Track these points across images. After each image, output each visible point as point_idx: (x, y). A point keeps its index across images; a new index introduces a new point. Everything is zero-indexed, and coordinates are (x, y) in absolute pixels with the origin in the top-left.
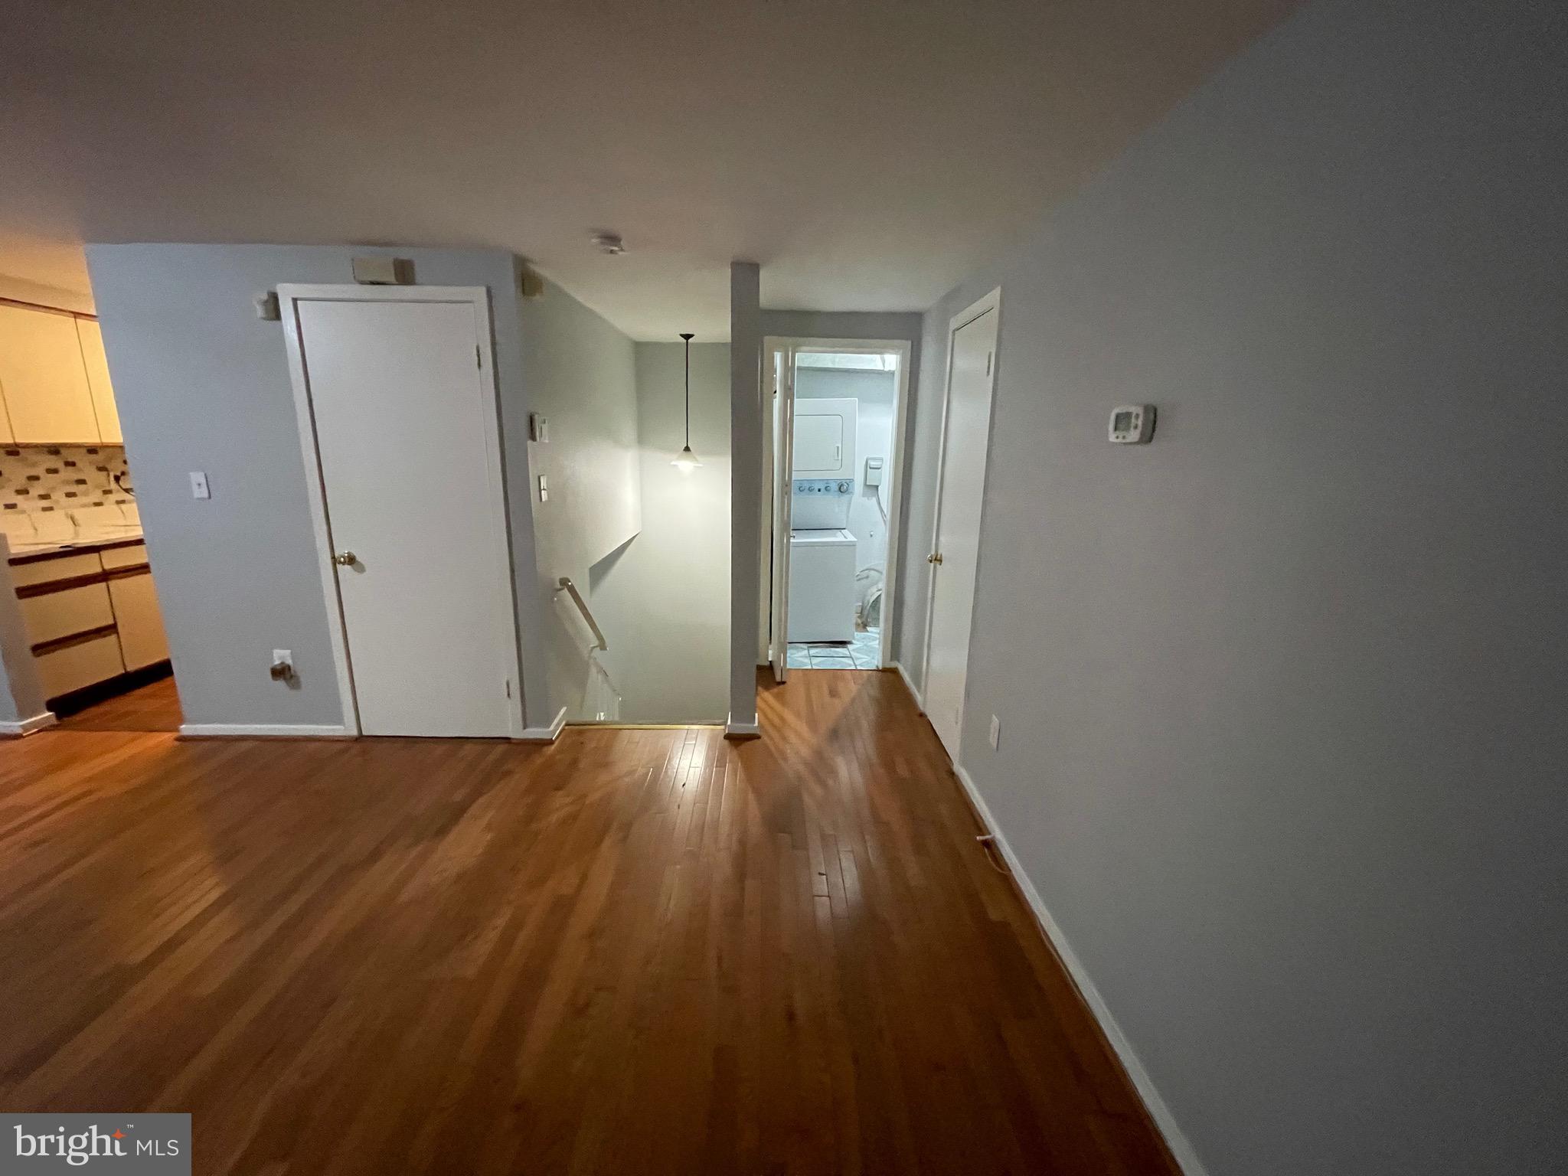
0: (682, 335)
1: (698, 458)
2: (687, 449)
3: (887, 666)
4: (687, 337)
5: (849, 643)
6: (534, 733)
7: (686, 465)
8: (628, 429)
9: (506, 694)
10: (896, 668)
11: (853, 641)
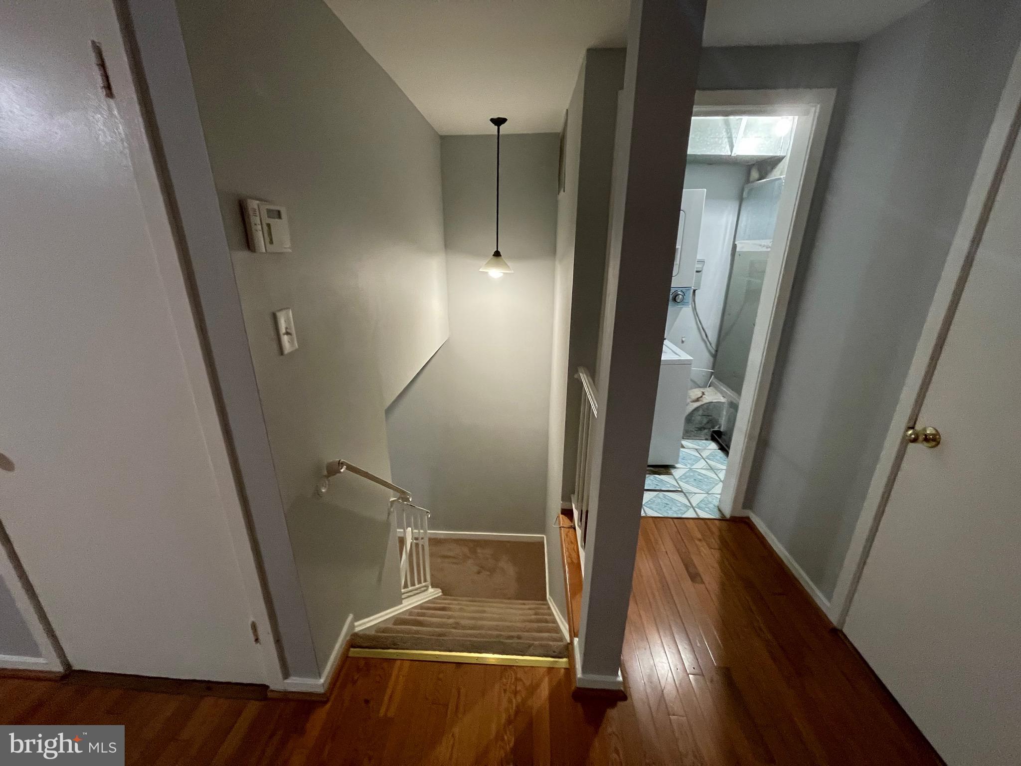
0: (492, 120)
1: (509, 264)
2: (497, 254)
3: (737, 514)
4: (499, 122)
5: (673, 467)
6: (298, 683)
7: (495, 273)
8: (433, 234)
9: (253, 638)
10: (748, 518)
11: (677, 466)
